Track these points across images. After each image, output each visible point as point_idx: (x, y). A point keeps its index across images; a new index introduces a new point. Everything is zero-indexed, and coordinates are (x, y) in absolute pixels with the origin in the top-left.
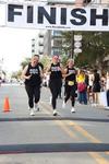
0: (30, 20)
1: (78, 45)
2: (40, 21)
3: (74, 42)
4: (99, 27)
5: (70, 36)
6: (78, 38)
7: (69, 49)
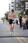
7: (23, 8)
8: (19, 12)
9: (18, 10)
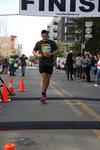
1: (88, 31)
2: (51, 9)
3: (85, 28)
8: (71, 44)
9: (68, 39)
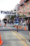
0: (4, 13)
4: (13, 15)
5: (10, 16)
6: (11, 16)
